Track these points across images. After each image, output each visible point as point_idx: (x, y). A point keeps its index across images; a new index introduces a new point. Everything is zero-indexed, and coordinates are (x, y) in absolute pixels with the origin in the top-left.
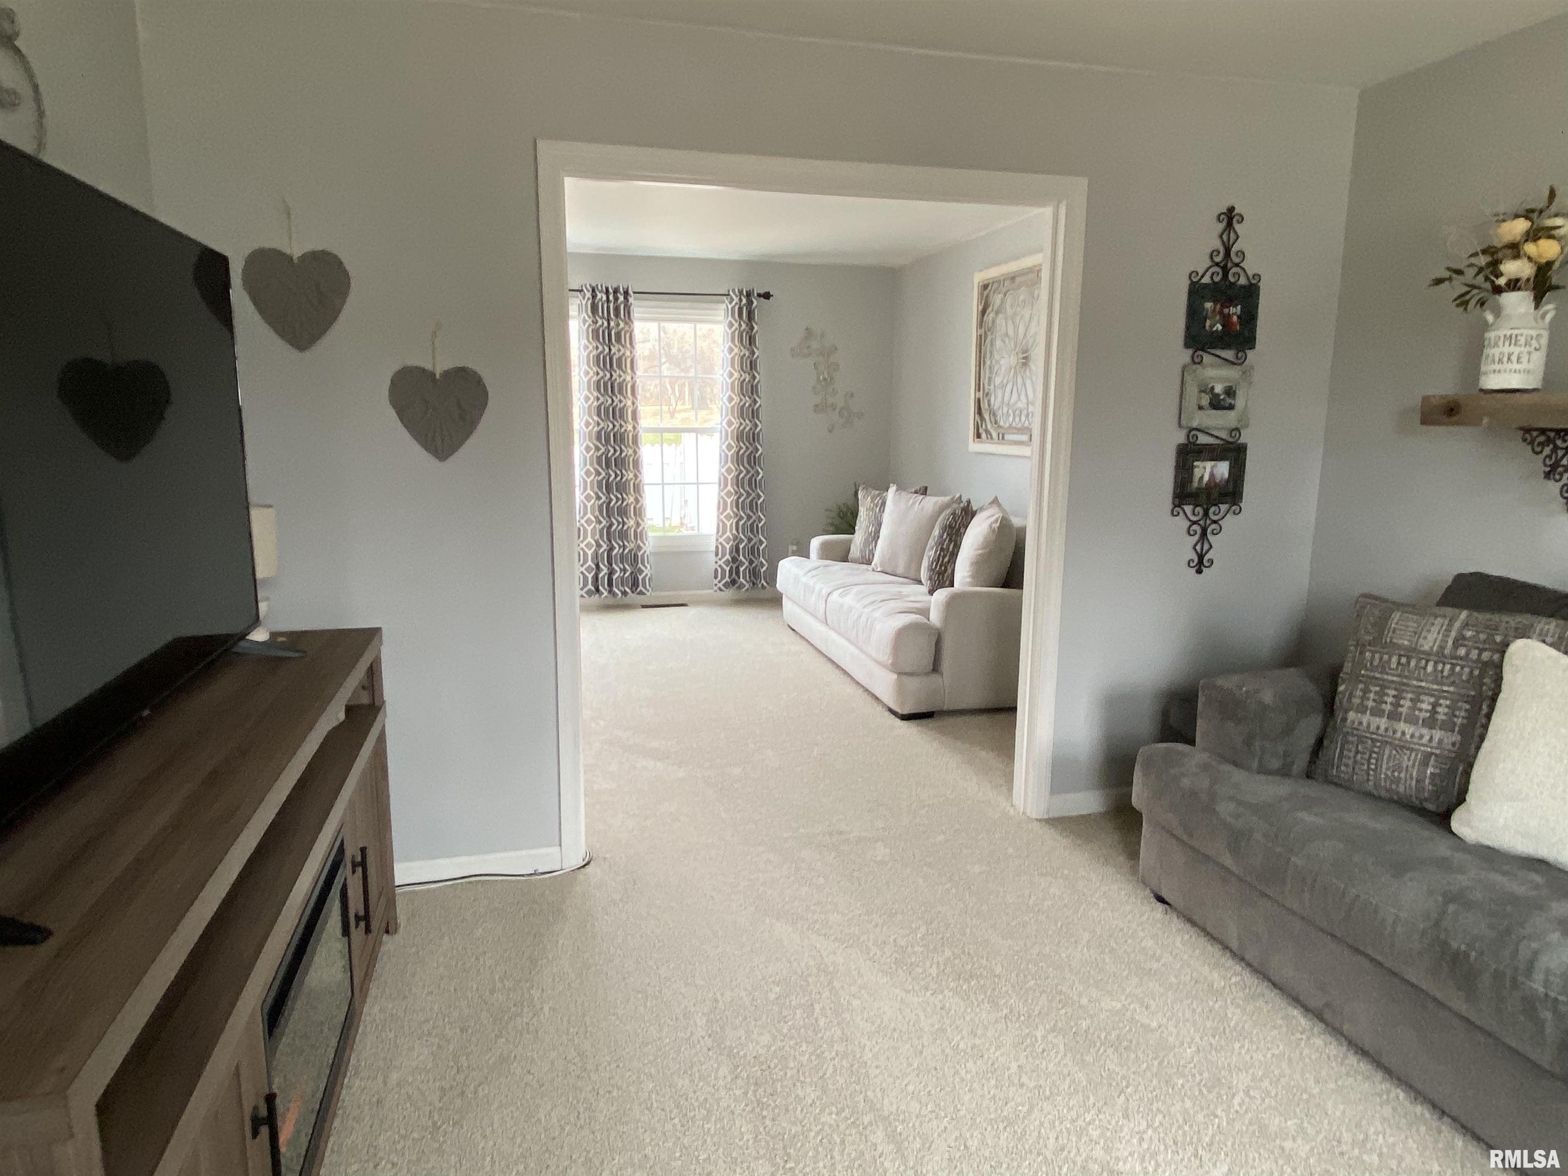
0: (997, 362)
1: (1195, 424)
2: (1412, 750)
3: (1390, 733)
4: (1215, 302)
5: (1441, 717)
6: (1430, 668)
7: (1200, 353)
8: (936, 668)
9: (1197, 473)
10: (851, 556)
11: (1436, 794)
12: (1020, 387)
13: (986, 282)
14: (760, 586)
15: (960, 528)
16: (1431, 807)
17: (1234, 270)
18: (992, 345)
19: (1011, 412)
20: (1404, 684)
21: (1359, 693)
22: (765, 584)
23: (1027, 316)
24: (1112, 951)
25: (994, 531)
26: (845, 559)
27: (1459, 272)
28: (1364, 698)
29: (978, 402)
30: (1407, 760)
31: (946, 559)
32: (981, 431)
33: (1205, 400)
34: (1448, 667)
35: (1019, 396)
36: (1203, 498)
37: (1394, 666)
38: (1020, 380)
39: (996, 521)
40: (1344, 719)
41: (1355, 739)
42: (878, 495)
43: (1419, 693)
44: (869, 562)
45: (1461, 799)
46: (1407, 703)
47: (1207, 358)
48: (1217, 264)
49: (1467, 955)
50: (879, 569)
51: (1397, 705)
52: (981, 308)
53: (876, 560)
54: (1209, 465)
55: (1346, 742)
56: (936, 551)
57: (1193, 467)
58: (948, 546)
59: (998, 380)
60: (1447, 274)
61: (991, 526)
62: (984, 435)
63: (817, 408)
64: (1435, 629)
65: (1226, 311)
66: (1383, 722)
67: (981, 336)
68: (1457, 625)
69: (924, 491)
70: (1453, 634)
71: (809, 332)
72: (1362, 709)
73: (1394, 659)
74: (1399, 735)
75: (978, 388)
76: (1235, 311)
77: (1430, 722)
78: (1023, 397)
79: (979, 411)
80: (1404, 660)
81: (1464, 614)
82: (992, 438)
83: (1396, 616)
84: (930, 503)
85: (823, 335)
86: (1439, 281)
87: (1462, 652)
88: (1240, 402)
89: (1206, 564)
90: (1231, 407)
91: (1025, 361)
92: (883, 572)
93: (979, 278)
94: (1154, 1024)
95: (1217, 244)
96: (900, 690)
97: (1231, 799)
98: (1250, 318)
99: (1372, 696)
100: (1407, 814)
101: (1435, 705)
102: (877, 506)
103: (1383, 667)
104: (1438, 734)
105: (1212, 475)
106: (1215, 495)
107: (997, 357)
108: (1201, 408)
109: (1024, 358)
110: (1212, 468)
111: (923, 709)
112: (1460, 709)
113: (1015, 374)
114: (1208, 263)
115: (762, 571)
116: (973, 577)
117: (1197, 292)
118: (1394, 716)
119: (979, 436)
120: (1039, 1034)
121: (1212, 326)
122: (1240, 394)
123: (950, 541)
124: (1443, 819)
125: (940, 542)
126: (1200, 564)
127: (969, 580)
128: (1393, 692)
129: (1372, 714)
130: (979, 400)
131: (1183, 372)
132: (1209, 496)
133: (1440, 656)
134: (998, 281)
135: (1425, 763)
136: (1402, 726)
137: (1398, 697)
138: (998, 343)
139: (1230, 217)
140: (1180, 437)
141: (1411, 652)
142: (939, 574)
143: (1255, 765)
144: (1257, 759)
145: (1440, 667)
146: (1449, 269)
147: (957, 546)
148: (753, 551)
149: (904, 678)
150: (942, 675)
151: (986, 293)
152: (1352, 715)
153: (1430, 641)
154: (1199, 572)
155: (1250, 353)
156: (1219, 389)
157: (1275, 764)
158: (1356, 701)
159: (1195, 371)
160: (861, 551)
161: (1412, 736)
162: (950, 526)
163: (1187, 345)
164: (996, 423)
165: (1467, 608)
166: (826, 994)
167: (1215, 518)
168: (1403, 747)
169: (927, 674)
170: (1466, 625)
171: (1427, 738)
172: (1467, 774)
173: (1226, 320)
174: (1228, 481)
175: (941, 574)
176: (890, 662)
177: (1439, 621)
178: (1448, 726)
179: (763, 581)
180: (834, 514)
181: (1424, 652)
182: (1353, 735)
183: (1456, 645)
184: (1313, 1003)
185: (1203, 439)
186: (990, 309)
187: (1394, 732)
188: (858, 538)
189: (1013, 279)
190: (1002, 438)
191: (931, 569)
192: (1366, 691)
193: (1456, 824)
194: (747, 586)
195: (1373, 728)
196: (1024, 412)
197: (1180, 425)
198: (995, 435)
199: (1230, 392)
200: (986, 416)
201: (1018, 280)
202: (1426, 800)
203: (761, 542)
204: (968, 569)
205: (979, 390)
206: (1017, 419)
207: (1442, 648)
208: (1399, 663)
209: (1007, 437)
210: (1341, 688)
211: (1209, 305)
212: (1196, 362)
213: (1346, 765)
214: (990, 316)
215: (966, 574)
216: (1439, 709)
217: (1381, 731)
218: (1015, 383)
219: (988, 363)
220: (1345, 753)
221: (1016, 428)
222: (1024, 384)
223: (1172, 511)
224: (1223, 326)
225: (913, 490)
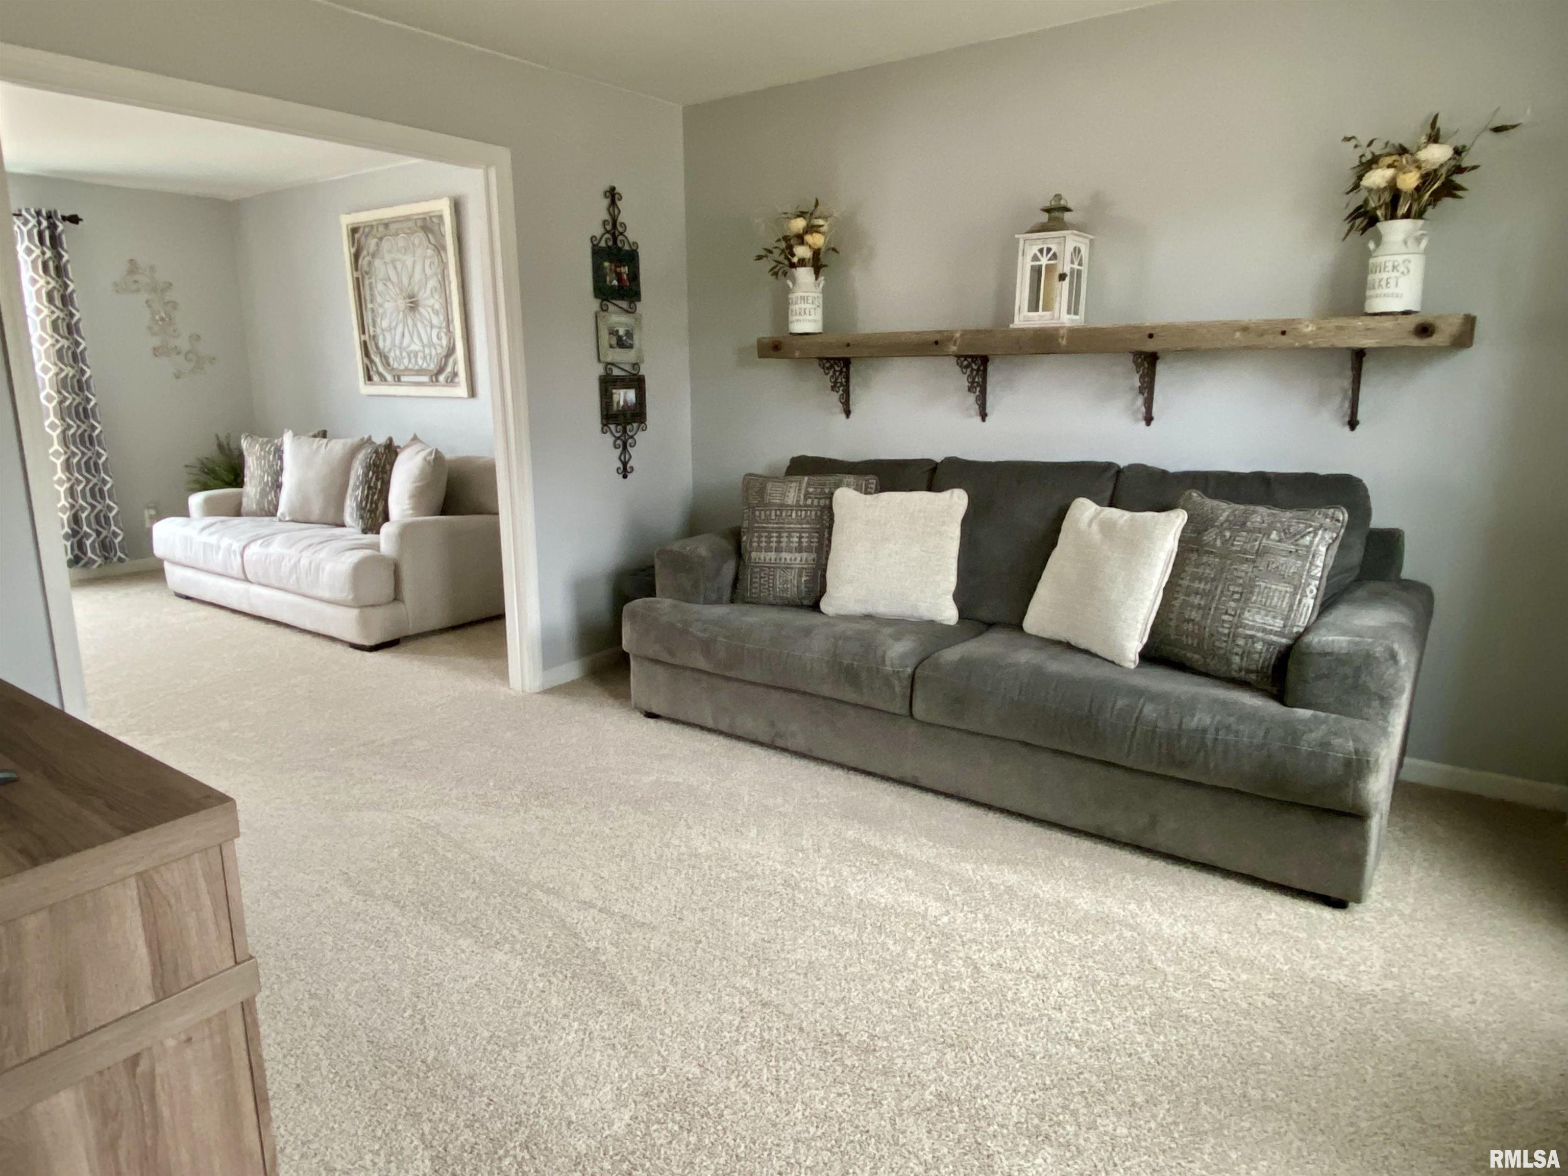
0: (381, 305)
1: (609, 359)
2: (792, 568)
3: (778, 561)
4: (611, 262)
5: (805, 544)
6: (794, 515)
7: (605, 302)
8: (397, 597)
9: (616, 398)
10: (243, 511)
11: (809, 592)
12: (411, 328)
13: (355, 226)
14: (115, 559)
15: (385, 465)
16: (806, 602)
17: (620, 238)
18: (371, 289)
19: (404, 354)
20: (781, 528)
21: (755, 539)
22: (123, 556)
23: (409, 263)
24: (634, 752)
25: (429, 463)
26: (238, 513)
27: (771, 252)
28: (759, 542)
29: (365, 345)
30: (792, 575)
31: (376, 497)
32: (372, 373)
33: (614, 341)
34: (803, 513)
35: (412, 337)
36: (621, 418)
37: (773, 517)
38: (410, 322)
39: (431, 453)
40: (750, 558)
41: (758, 570)
42: (268, 442)
43: (790, 533)
44: (273, 514)
45: (823, 591)
46: (784, 540)
47: (611, 308)
48: (608, 232)
49: (852, 664)
50: (287, 519)
51: (779, 542)
52: (353, 250)
53: (282, 509)
54: (622, 392)
55: (753, 573)
56: (363, 492)
57: (612, 394)
58: (376, 484)
59: (385, 324)
60: (763, 253)
61: (425, 459)
62: (376, 378)
63: (156, 352)
64: (792, 490)
65: (618, 269)
66: (772, 555)
67: (358, 279)
68: (804, 485)
69: (324, 435)
70: (803, 491)
71: (133, 267)
72: (759, 549)
73: (773, 513)
74: (783, 561)
75: (363, 330)
76: (625, 270)
77: (800, 549)
78: (416, 338)
79: (367, 353)
80: (778, 513)
81: (806, 478)
82: (385, 380)
83: (769, 485)
84: (337, 447)
85: (152, 268)
86: (759, 258)
87: (809, 502)
88: (636, 341)
89: (629, 470)
90: (631, 347)
91: (413, 305)
92: (293, 521)
93: (347, 220)
94: (681, 780)
95: (607, 217)
96: (364, 623)
97: (697, 621)
98: (635, 276)
99: (764, 539)
100: (794, 609)
101: (800, 538)
102: (269, 454)
103: (768, 520)
104: (805, 555)
105: (625, 401)
106: (628, 415)
107: (379, 299)
108: (611, 347)
109: (411, 303)
110: (625, 394)
111: (389, 638)
112: (813, 537)
113: (405, 317)
114: (602, 231)
115: (117, 541)
116: (413, 509)
117: (598, 254)
118: (778, 550)
119: (370, 378)
120: (613, 809)
121: (611, 282)
122: (636, 337)
123: (377, 479)
124: (815, 607)
125: (366, 482)
126: (625, 471)
127: (410, 512)
128: (775, 535)
129: (766, 551)
130: (365, 342)
131: (596, 317)
132: (624, 415)
133: (798, 507)
134: (371, 226)
135: (800, 576)
136: (784, 555)
137: (779, 537)
138: (380, 287)
139: (612, 195)
140: (599, 370)
141: (782, 507)
142: (370, 511)
143: (702, 600)
144: (702, 596)
145: (799, 513)
146: (766, 249)
147: (386, 484)
148: (102, 520)
149: (365, 610)
150: (403, 602)
151: (357, 236)
152: (754, 554)
153: (791, 498)
154: (625, 477)
155: (638, 304)
156: (621, 332)
157: (714, 596)
158: (755, 544)
159: (604, 317)
160: (258, 503)
161: (791, 559)
162: (375, 464)
163: (596, 296)
164: (388, 364)
165: (808, 474)
166: (440, 840)
167: (630, 434)
168: (788, 568)
169: (388, 603)
170: (808, 485)
171: (799, 559)
172: (824, 577)
173: (619, 277)
174: (636, 404)
175: (373, 511)
176: (351, 597)
177: (794, 484)
178: (809, 550)
179: (119, 554)
180: (195, 471)
181: (788, 506)
182: (757, 567)
183: (805, 499)
184: (766, 739)
185: (616, 372)
186: (364, 253)
187: (780, 559)
188: (251, 490)
189: (387, 226)
190: (398, 379)
191: (361, 508)
192: (760, 537)
193: (823, 606)
194: (99, 561)
195: (767, 561)
196: (420, 355)
197: (599, 360)
198: (389, 377)
199: (629, 334)
200: (377, 359)
201: (393, 227)
202: (803, 598)
203: (110, 509)
204: (407, 502)
205: (364, 333)
206: (413, 360)
207: (798, 501)
208: (776, 515)
209: (403, 379)
210: (744, 538)
211: (606, 264)
212: (604, 309)
213: (756, 588)
214: (363, 262)
215: (406, 507)
216: (803, 540)
217: (773, 561)
218: (405, 324)
219: (370, 306)
220: (754, 580)
221: (411, 370)
222: (415, 325)
223: (602, 429)
224: (618, 281)
225: (311, 434)
